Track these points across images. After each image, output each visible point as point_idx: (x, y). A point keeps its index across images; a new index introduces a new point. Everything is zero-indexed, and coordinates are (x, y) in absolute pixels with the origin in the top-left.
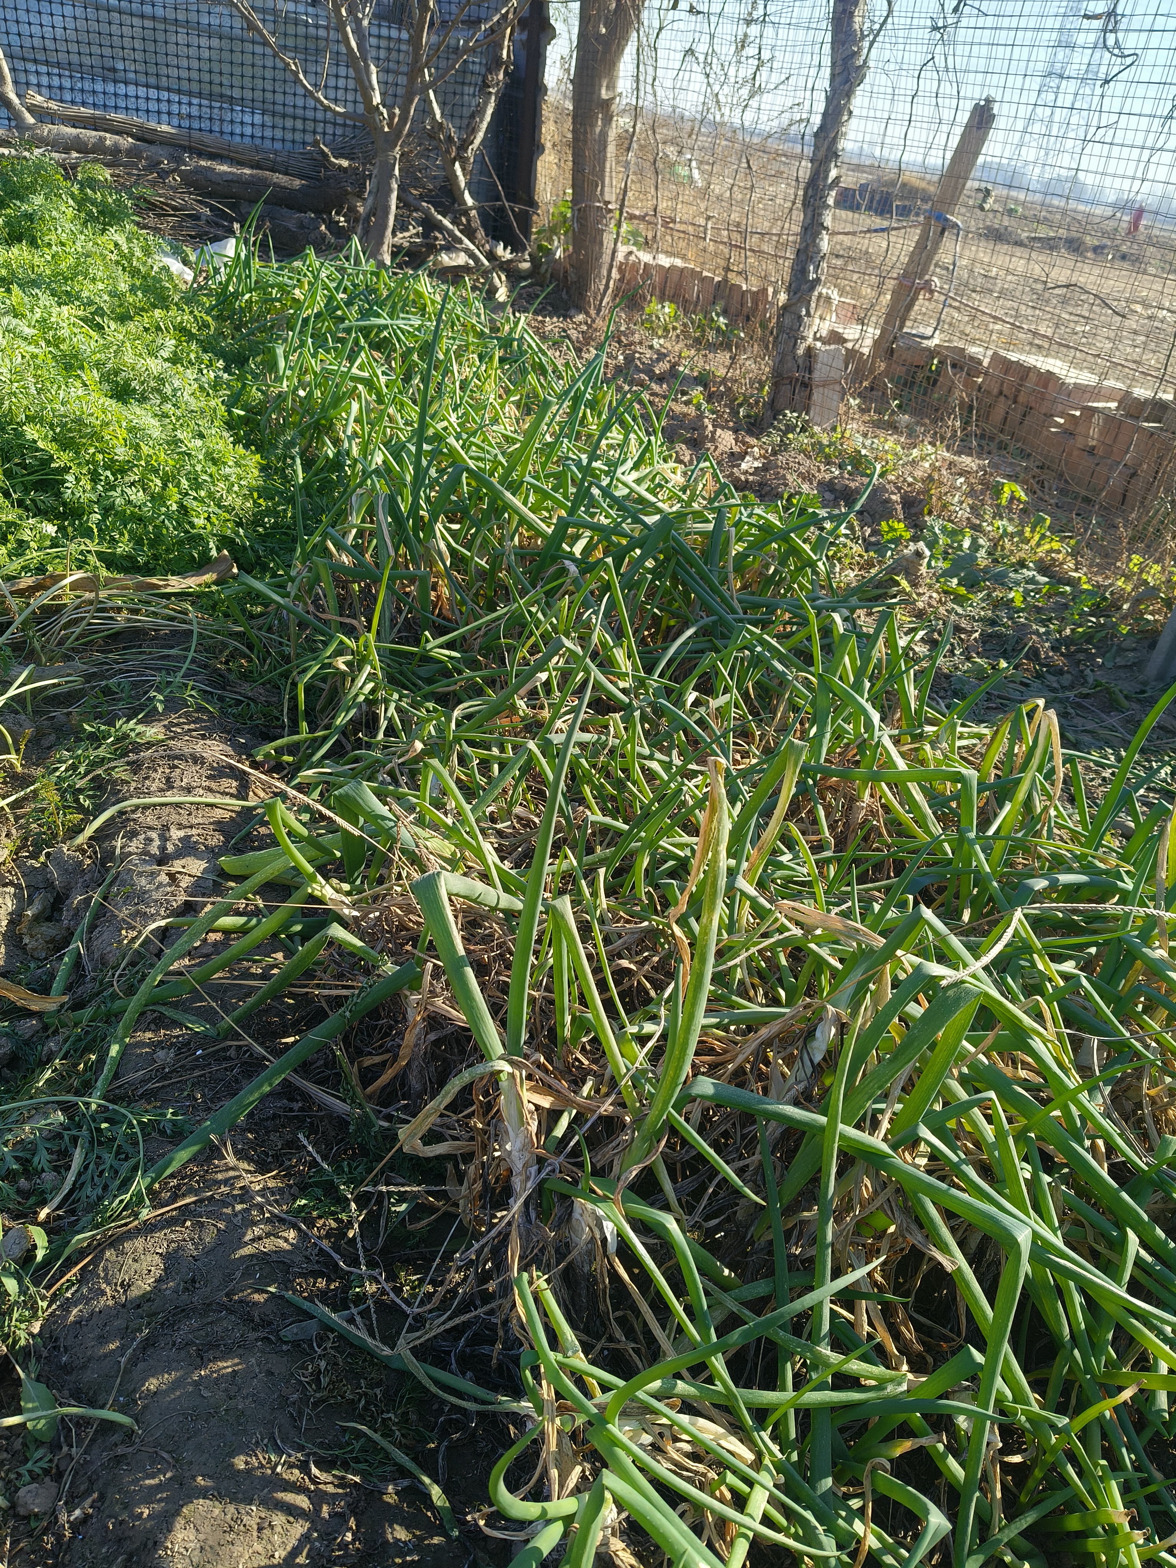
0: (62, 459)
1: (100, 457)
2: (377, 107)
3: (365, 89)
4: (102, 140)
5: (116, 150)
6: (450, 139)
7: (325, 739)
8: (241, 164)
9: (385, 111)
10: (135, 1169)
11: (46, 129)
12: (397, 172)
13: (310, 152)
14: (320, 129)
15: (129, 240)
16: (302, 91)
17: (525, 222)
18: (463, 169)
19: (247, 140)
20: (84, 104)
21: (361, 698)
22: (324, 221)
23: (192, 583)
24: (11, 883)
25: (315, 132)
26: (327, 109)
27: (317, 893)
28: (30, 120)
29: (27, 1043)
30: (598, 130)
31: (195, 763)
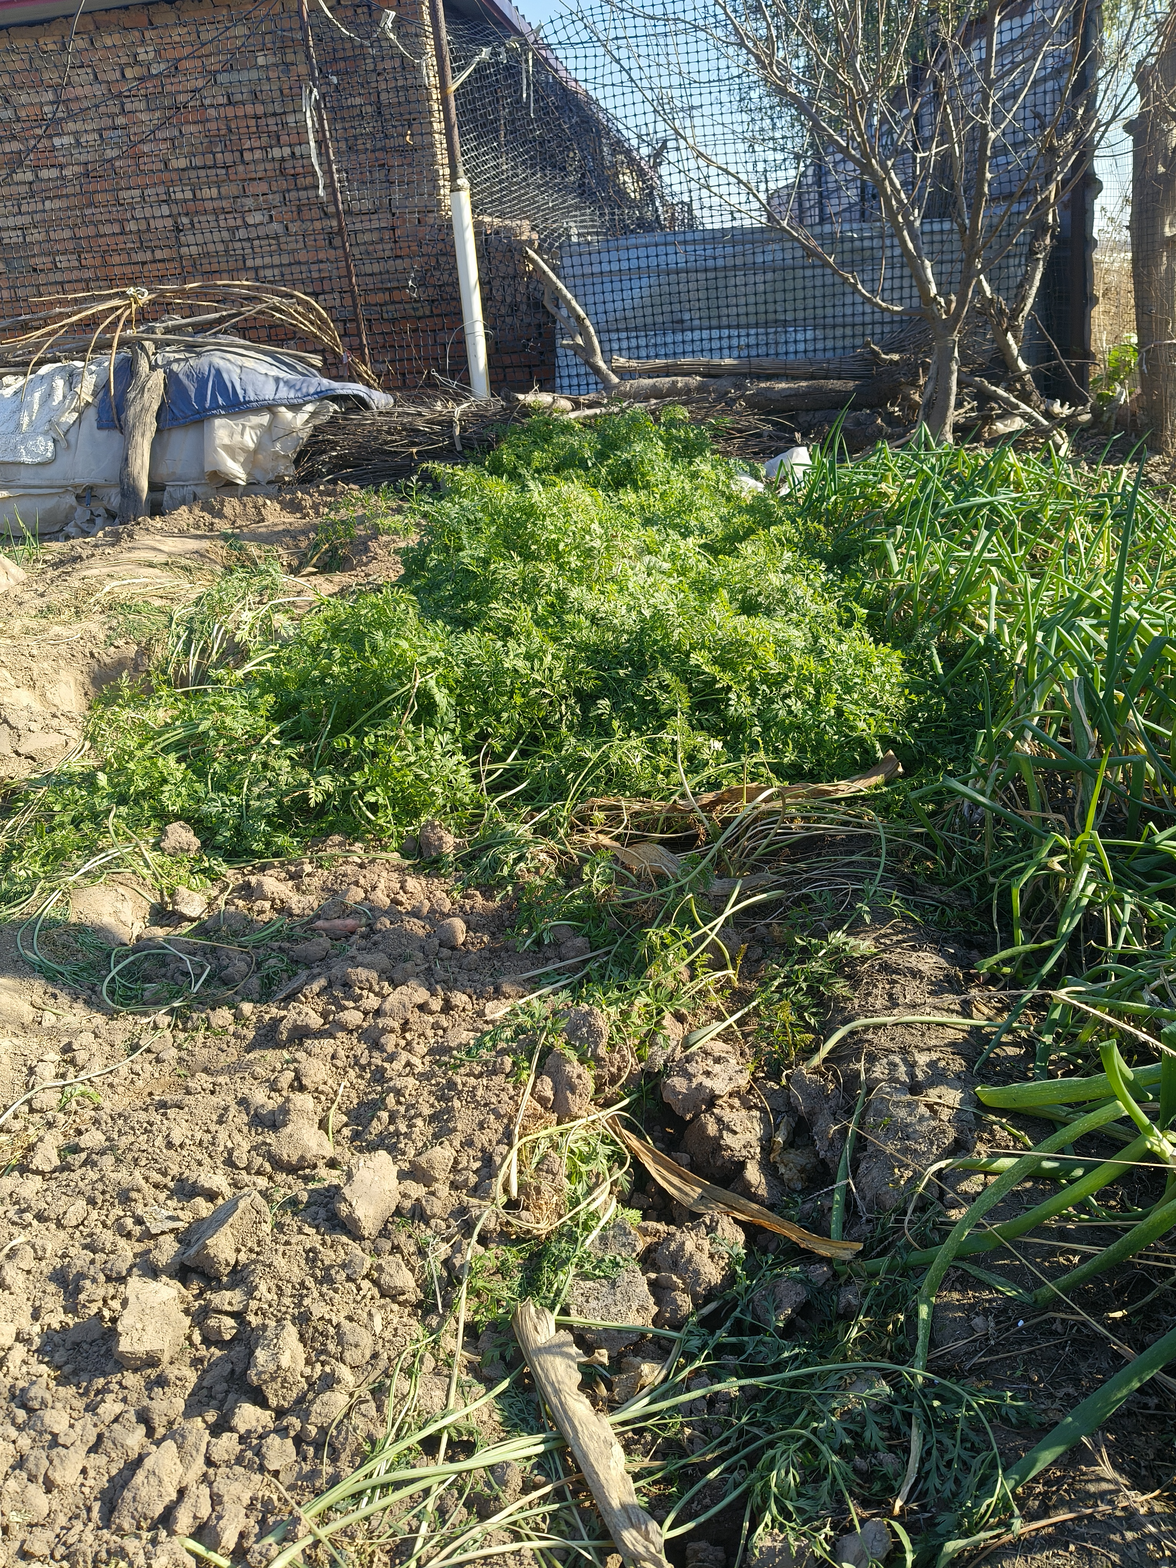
0: (725, 679)
1: (756, 673)
2: (935, 298)
3: (923, 284)
4: (674, 383)
5: (687, 390)
6: (1001, 311)
7: (1050, 950)
8: (795, 378)
9: (942, 300)
10: (993, 1466)
11: (629, 385)
12: (956, 354)
13: (861, 354)
14: (868, 332)
15: (714, 467)
16: (860, 300)
17: (1082, 373)
18: (1015, 337)
19: (800, 356)
20: (657, 356)
21: (1085, 901)
22: (880, 414)
23: (862, 785)
24: (756, 1107)
25: (863, 335)
26: (883, 310)
27: (1156, 1149)
28: (615, 380)
29: (820, 1291)
30: (1164, 267)
31: (914, 977)
